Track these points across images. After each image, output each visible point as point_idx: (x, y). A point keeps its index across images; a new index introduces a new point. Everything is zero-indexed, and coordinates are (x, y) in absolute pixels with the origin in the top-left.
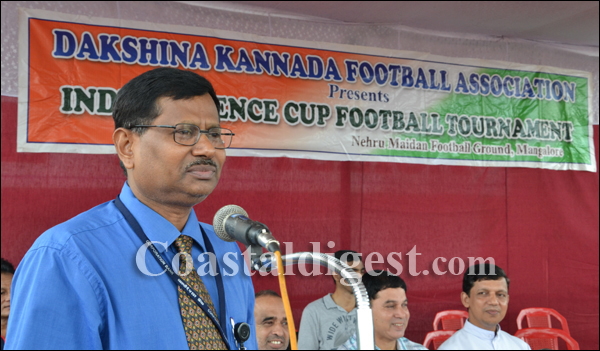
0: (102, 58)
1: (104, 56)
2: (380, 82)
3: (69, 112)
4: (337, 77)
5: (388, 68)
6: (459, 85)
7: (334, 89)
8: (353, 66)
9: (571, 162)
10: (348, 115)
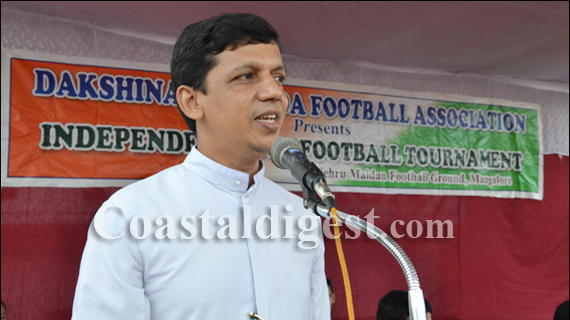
0: (80, 95)
1: (82, 94)
2: (342, 116)
3: (49, 148)
4: (302, 112)
5: (350, 102)
6: (417, 118)
7: (299, 123)
8: (318, 101)
9: (519, 190)
10: (311, 148)
